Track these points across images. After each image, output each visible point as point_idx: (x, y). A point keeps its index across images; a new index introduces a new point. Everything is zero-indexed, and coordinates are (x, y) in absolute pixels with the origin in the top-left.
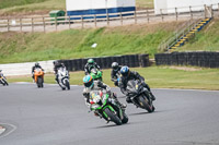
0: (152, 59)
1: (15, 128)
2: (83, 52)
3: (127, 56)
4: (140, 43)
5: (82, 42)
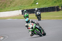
0: (60, 8)
1: (7, 37)
2: (33, 6)
3: (50, 7)
4: (55, 2)
5: (32, 2)
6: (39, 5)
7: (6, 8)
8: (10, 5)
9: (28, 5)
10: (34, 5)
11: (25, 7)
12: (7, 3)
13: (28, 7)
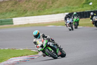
6: (93, 6)
7: (46, 10)
8: (52, 5)
9: (77, 6)
10: (86, 6)
11: (73, 8)
12: (48, 3)
13: (77, 8)
